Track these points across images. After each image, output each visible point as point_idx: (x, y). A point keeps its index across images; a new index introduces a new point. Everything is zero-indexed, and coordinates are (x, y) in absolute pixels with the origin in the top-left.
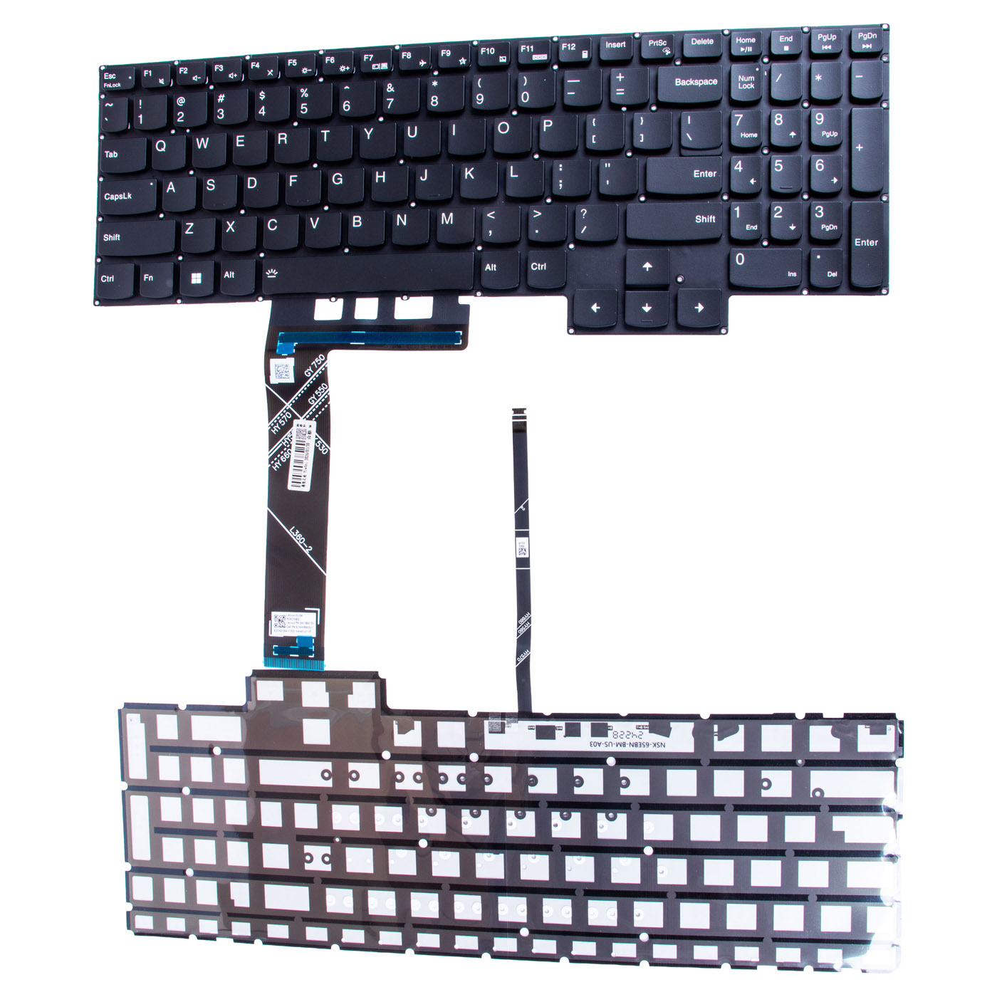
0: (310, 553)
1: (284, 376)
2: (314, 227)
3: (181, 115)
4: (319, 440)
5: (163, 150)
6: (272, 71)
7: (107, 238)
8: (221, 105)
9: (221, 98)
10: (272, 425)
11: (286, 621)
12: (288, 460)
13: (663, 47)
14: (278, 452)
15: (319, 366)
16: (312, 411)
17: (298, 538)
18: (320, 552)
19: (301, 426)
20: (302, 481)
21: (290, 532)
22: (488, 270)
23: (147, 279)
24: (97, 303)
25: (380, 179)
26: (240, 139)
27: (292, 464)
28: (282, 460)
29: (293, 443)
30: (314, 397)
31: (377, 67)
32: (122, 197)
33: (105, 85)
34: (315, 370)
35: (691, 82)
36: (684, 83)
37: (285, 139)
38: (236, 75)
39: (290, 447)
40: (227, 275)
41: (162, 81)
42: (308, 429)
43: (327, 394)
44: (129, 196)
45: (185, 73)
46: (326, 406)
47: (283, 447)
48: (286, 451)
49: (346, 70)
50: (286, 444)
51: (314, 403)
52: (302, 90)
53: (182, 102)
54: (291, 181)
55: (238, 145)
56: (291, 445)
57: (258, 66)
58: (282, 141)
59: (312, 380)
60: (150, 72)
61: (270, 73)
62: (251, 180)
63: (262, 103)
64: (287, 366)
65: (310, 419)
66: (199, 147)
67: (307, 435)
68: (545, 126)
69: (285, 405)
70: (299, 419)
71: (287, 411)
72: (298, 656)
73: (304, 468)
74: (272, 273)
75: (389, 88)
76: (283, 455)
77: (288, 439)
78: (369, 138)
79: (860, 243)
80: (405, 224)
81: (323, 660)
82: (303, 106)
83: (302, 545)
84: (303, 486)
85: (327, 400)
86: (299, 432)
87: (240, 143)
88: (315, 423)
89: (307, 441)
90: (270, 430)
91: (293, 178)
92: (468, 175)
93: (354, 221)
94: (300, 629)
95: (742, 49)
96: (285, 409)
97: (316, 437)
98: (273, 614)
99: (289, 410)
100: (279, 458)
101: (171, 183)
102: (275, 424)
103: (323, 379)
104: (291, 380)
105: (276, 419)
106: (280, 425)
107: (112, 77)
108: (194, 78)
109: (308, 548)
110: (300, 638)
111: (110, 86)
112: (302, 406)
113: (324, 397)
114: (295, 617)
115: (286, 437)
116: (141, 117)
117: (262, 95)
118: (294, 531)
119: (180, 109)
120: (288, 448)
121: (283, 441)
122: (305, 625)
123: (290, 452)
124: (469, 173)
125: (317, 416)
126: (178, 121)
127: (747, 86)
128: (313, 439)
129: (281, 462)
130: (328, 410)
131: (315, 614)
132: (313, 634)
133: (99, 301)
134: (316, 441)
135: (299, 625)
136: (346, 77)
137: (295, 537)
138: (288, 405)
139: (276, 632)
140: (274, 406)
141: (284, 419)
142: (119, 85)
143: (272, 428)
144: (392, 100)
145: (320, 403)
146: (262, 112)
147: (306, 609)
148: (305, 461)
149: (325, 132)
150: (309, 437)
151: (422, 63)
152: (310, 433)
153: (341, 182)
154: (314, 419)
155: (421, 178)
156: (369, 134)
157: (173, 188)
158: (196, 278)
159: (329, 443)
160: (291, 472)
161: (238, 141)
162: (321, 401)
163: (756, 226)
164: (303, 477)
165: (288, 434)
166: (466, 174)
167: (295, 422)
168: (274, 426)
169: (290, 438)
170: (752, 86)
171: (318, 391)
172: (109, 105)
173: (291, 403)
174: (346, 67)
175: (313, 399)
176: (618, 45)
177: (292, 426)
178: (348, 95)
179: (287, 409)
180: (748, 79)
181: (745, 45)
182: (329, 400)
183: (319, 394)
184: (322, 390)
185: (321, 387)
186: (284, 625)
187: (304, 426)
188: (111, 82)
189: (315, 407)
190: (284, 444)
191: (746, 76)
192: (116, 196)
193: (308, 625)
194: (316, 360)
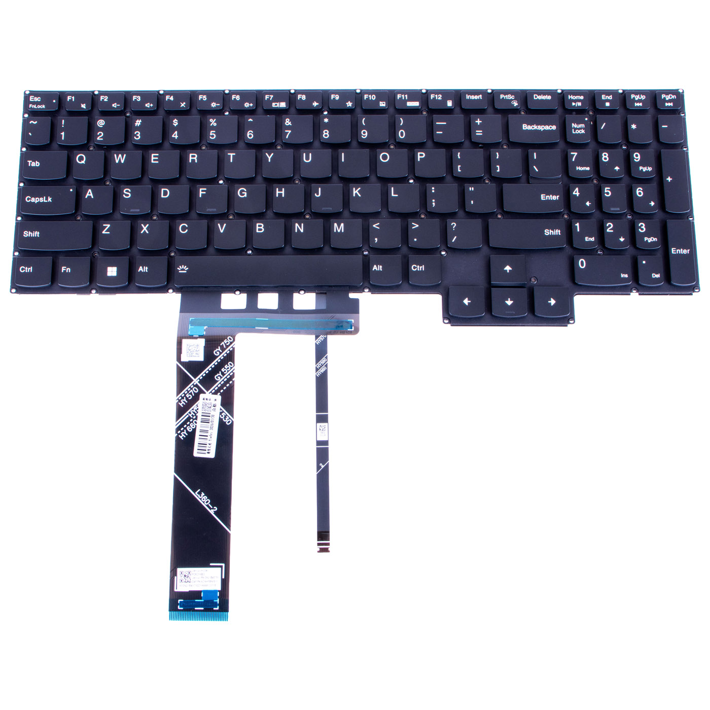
0: (215, 513)
1: (194, 355)
2: (222, 231)
3: (100, 134)
4: (223, 412)
5: (83, 162)
6: (184, 103)
7: (27, 234)
8: (138, 128)
9: (138, 123)
10: (180, 398)
11: (191, 577)
12: (194, 430)
13: (512, 100)
14: (185, 423)
15: (227, 346)
16: (217, 386)
17: (203, 499)
18: (225, 512)
19: (207, 399)
20: (207, 449)
21: (196, 495)
22: (375, 270)
23: (65, 271)
24: (14, 291)
25: (280, 195)
26: (154, 156)
27: (198, 433)
28: (188, 429)
29: (199, 415)
30: (220, 374)
31: (276, 105)
32: (42, 200)
33: (30, 106)
34: (223, 350)
35: (535, 127)
36: (530, 128)
37: (195, 158)
38: (152, 105)
39: (196, 419)
40: (141, 269)
41: (83, 106)
42: (214, 402)
43: (232, 372)
44: (50, 199)
45: (105, 100)
46: (231, 382)
47: (189, 418)
48: (192, 422)
49: (250, 106)
50: (192, 415)
51: (220, 379)
52: (211, 120)
53: (102, 124)
54: (201, 193)
55: (152, 162)
56: (197, 417)
57: (172, 98)
58: (193, 161)
59: (220, 359)
60: (73, 98)
61: (183, 105)
62: (164, 191)
63: (175, 129)
64: (198, 346)
65: (216, 393)
66: (117, 162)
67: (213, 408)
68: (419, 157)
69: (192, 380)
70: (205, 393)
71: (194, 386)
72: (203, 609)
73: (209, 437)
74: (183, 269)
75: (287, 122)
76: (189, 425)
77: (194, 411)
78: (269, 161)
79: (676, 252)
80: (302, 231)
81: (228, 611)
82: (212, 133)
83: (208, 506)
84: (208, 453)
85: (232, 377)
86: (204, 405)
87: (154, 160)
88: (220, 397)
89: (212, 413)
90: (177, 403)
91: (202, 191)
92: (356, 194)
93: (258, 228)
94: (206, 584)
95: (573, 104)
96: (193, 384)
97: (221, 409)
98: (179, 570)
99: (197, 386)
100: (186, 428)
101: (90, 190)
102: (183, 398)
103: (230, 357)
104: (201, 358)
105: (184, 393)
106: (187, 399)
107: (37, 99)
108: (113, 105)
109: (213, 509)
110: (205, 592)
111: (35, 107)
112: (208, 381)
113: (229, 374)
114: (201, 572)
115: (193, 409)
116: (63, 134)
117: (175, 122)
118: (200, 493)
119: (100, 129)
120: (194, 419)
121: (190, 413)
122: (210, 579)
123: (196, 423)
124: (357, 191)
125: (222, 391)
126: (98, 139)
127: (579, 132)
128: (218, 411)
129: (187, 432)
130: (232, 387)
131: (220, 569)
132: (219, 588)
133: (16, 289)
134: (221, 413)
135: (204, 580)
136: (251, 112)
137: (201, 499)
138: (196, 381)
139: (181, 587)
140: (183, 381)
141: (191, 394)
142: (44, 106)
143: (180, 401)
144: (290, 131)
145: (226, 379)
146: (175, 135)
147: (211, 564)
148: (210, 431)
149: (232, 155)
150: (214, 410)
151: (315, 104)
152: (215, 406)
153: (245, 196)
154: (219, 394)
155: (316, 194)
156: (270, 158)
157: (91, 195)
158: (112, 271)
159: (231, 413)
160: (197, 440)
161: (153, 158)
162: (226, 377)
163: (593, 238)
164: (208, 445)
165: (194, 407)
166: (354, 192)
167: (202, 396)
168: (181, 399)
169: (196, 410)
170: (583, 131)
171: (225, 368)
172: (32, 123)
173: (199, 379)
174: (250, 104)
175: (219, 376)
176: (476, 97)
177: (199, 399)
178: (251, 126)
179: (195, 384)
180: (580, 126)
181: (575, 101)
182: (234, 377)
183: (225, 371)
184: (228, 368)
185: (228, 365)
186: (189, 580)
187: (210, 400)
188: (37, 103)
189: (220, 383)
190: (190, 415)
191: (578, 124)
192: (36, 199)
193: (213, 580)
194: (225, 341)
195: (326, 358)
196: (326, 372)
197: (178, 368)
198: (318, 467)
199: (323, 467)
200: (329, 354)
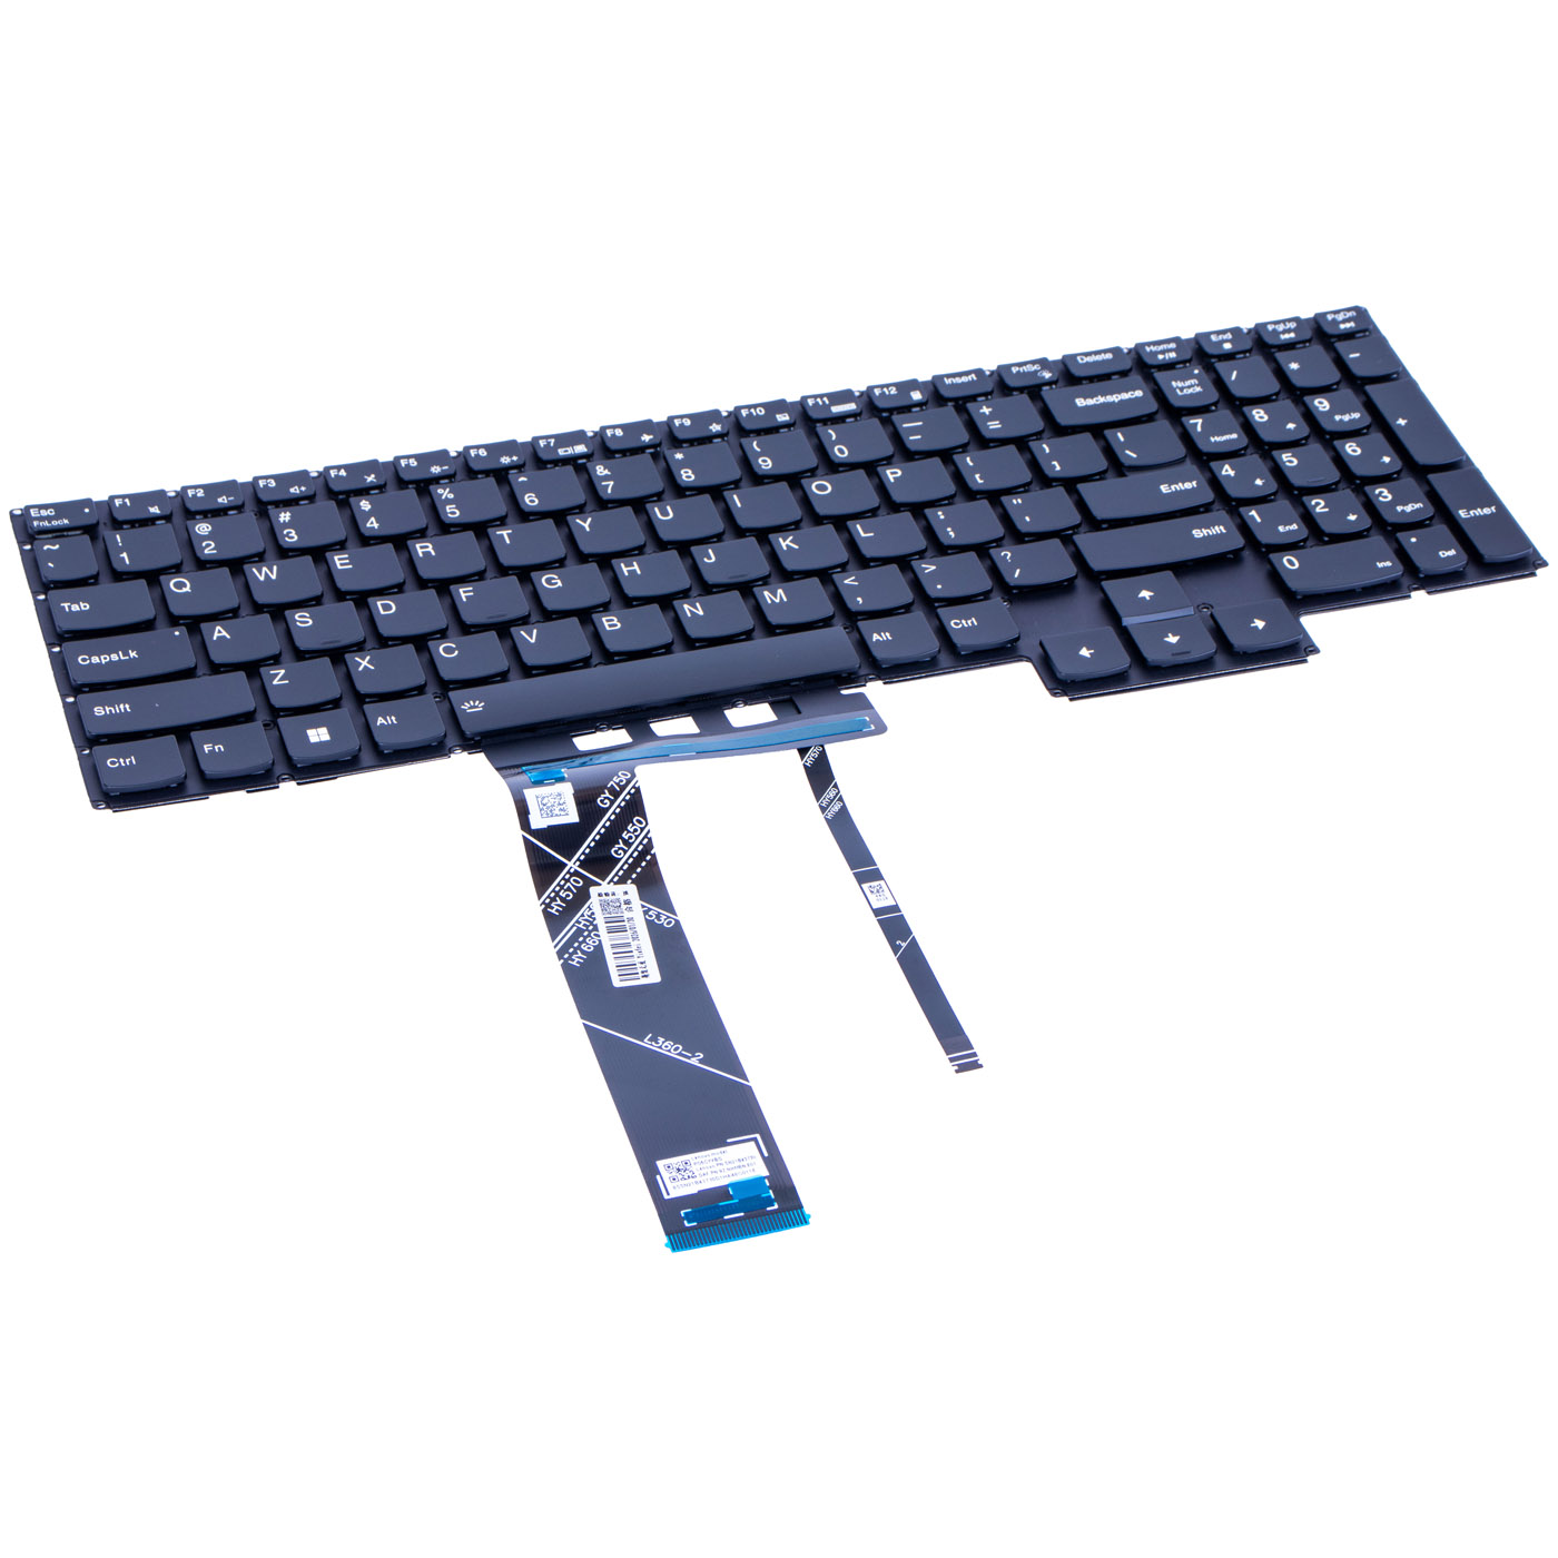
0: (701, 1061)
1: (557, 812)
2: (533, 641)
3: (209, 545)
4: (650, 909)
5: (187, 589)
6: (373, 476)
7: (100, 712)
8: (288, 525)
9: (285, 517)
10: (548, 901)
11: (693, 1167)
12: (599, 948)
13: (1036, 372)
14: (573, 939)
15: (623, 788)
16: (621, 868)
17: (665, 1047)
18: (723, 1053)
19: (606, 894)
20: (637, 961)
21: (646, 1043)
22: (878, 640)
23: (212, 751)
24: (101, 806)
25: (632, 572)
26: (341, 559)
27: (608, 951)
28: (585, 949)
29: (600, 921)
30: (622, 845)
31: (566, 451)
32: (116, 657)
33: (30, 524)
34: (616, 794)
35: (1101, 400)
36: (1090, 402)
37: (430, 549)
38: (304, 489)
39: (596, 928)
40: (381, 721)
41: (154, 510)
42: (624, 898)
43: (646, 836)
44: (133, 654)
45: (199, 495)
46: (648, 858)
47: (579, 932)
48: (589, 935)
49: (512, 460)
50: (584, 925)
51: (624, 855)
52: (440, 491)
53: (207, 530)
54: (463, 595)
55: (340, 567)
56: (595, 926)
57: (344, 475)
58: (427, 553)
59: (614, 813)
60: (128, 503)
61: (370, 479)
62: (382, 605)
63: (368, 515)
64: (560, 795)
65: (622, 881)
66: (262, 579)
67: (624, 907)
68: (891, 476)
69: (565, 865)
70: (599, 884)
71: (572, 875)
72: (741, 1214)
73: (636, 953)
74: (473, 706)
75: (599, 470)
76: (584, 942)
77: (586, 917)
78: (588, 529)
79: (1469, 514)
80: (701, 613)
81: (801, 1207)
82: (450, 509)
83: (680, 1054)
84: (646, 976)
85: (648, 848)
86: (604, 906)
87: (343, 564)
88: (634, 887)
89: (627, 915)
90: (545, 911)
91: (466, 592)
92: (787, 546)
93: (606, 624)
94: (730, 1173)
95: (1161, 357)
96: (568, 872)
97: (643, 906)
98: (660, 1163)
99: (576, 873)
100: (579, 948)
101: (219, 628)
102: (553, 900)
103: (635, 807)
104: (572, 817)
105: (553, 891)
106: (563, 900)
107: (47, 513)
108: (220, 500)
109: (694, 1056)
110: (736, 1185)
111: (45, 524)
112: (600, 863)
113: (641, 843)
114: (713, 1157)
115: (583, 916)
116: (125, 555)
117: (366, 505)
118: (653, 1040)
119: (205, 538)
120: (590, 931)
121: (578, 922)
122: (737, 1164)
123: (599, 936)
125: (634, 876)
126: (207, 552)
127: (1190, 391)
128: (639, 910)
129: (583, 952)
130: (654, 863)
131: (753, 1143)
132: (762, 1171)
133: (106, 804)
134: (646, 913)
135: (725, 1166)
136: (518, 468)
137: (660, 1047)
138: (572, 865)
139: (675, 1189)
140: (544, 871)
141: (569, 889)
142: (66, 522)
143: (548, 906)
144: (612, 483)
145: (636, 854)
146: (373, 524)
147: (729, 1141)
148: (634, 945)
149: (504, 533)
150: (630, 909)
151: (646, 438)
152: (627, 902)
153: (560, 584)
154: (630, 881)
155: (706, 560)
156: (586, 525)
157: (224, 633)
158: (319, 735)
159: (669, 908)
160: (612, 963)
161: (338, 562)
162: (636, 850)
163: (1294, 525)
164: (639, 966)
165: (584, 911)
166: (783, 544)
167: (593, 891)
168: (551, 902)
169: (590, 916)
170: (1198, 389)
171: (629, 832)
172: (48, 549)
173: (578, 859)
174: (511, 457)
175: (620, 848)
176: (965, 379)
177: (589, 897)
178: (527, 488)
179: (572, 871)
180: (1188, 383)
181: (1163, 352)
182: (652, 847)
183: (630, 838)
184: (635, 830)
185: (634, 825)
186: (690, 1174)
187: (614, 894)
188: (49, 519)
189: (626, 862)
190: (581, 926)
191: (1183, 380)
192: (102, 657)
193: (742, 1163)
194: (616, 779)
195: (836, 786)
196: (844, 810)
197: (529, 846)
198: (895, 949)
199: (904, 945)
200: (838, 779)
